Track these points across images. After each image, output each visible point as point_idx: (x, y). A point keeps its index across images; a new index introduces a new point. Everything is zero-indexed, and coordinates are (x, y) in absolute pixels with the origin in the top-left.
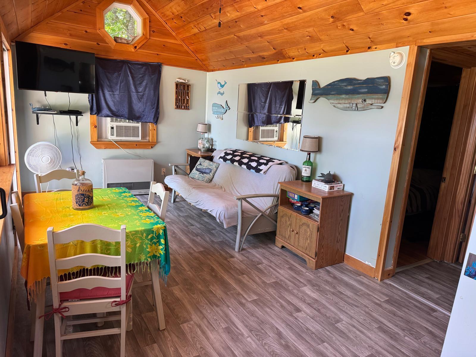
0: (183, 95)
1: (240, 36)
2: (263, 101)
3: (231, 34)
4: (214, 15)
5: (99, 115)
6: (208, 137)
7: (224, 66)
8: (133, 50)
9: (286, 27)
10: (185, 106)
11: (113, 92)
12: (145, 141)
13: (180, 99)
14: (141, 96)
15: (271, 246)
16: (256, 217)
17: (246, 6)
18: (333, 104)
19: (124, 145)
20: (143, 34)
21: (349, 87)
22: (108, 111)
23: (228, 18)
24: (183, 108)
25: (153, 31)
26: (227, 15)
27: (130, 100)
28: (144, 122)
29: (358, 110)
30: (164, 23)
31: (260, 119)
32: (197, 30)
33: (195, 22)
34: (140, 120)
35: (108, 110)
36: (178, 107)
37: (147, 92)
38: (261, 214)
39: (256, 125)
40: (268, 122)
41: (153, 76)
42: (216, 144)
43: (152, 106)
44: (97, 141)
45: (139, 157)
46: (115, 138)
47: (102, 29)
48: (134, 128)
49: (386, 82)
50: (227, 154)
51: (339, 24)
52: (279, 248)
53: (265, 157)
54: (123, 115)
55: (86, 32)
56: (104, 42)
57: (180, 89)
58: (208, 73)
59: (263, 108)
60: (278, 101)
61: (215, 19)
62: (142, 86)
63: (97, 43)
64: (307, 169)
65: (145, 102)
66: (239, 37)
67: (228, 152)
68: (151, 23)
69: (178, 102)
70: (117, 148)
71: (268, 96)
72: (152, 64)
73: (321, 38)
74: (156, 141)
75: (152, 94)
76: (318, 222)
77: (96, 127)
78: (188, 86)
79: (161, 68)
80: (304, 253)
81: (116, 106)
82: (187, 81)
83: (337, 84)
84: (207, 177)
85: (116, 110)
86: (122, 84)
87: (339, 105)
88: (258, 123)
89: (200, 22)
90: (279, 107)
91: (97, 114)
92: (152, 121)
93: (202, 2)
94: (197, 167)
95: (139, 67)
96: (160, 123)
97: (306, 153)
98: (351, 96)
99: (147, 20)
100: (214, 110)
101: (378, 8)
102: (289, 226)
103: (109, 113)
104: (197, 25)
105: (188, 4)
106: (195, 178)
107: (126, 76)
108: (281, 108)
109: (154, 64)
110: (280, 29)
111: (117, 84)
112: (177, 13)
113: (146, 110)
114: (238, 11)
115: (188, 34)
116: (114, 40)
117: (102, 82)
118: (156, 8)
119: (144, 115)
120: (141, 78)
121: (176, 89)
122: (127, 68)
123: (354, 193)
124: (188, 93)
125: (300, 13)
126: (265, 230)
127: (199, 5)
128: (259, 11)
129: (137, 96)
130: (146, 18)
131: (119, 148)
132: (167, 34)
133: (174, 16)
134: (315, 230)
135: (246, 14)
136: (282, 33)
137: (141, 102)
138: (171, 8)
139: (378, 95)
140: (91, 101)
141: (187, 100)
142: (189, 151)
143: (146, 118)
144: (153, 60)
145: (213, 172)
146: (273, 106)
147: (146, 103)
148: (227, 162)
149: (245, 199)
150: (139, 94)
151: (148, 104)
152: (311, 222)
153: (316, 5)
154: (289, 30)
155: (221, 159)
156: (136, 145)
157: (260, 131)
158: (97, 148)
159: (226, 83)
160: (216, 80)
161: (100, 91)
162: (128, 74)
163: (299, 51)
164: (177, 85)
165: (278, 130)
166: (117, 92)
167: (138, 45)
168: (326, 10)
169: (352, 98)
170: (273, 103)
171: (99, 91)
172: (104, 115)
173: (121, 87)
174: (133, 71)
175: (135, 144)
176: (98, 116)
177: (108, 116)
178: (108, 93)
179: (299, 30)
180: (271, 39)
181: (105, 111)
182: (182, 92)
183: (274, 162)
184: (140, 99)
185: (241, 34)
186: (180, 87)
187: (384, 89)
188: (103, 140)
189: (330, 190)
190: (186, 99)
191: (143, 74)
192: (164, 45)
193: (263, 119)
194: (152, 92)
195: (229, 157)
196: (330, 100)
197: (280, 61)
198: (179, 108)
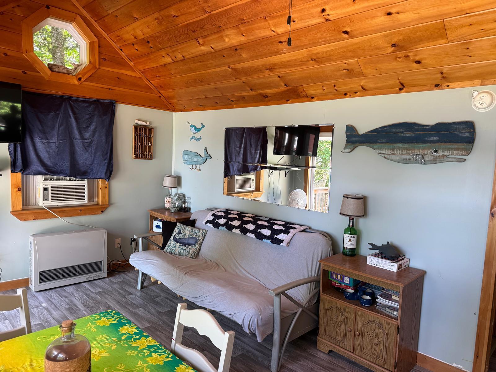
0: (144, 141)
1: (237, 69)
2: (238, 146)
3: (223, 66)
4: (203, 40)
5: (26, 173)
6: (177, 192)
7: (201, 106)
8: (76, 82)
9: (314, 57)
10: (146, 155)
11: (48, 140)
12: (92, 203)
13: (140, 146)
14: (88, 143)
15: (312, 351)
16: (295, 315)
17: (259, 29)
18: (384, 155)
19: (63, 211)
20: (90, 62)
21: (409, 135)
22: (41, 166)
23: (225, 45)
24: (144, 157)
25: (103, 59)
26: (224, 41)
27: (73, 149)
28: (92, 179)
29: (425, 163)
30: (118, 50)
31: (236, 166)
32: (170, 59)
33: (169, 48)
34: (86, 177)
35: (39, 165)
36: (137, 156)
37: (96, 139)
38: (301, 309)
39: (231, 174)
40: (245, 170)
41: (104, 117)
42: (191, 201)
43: (103, 157)
44: (21, 210)
45: (85, 228)
46: (49, 203)
47: (31, 52)
48: (77, 187)
49: (471, 129)
50: (216, 217)
51: (401, 54)
52: (326, 354)
53: (276, 220)
54: (62, 171)
55: (6, 54)
56: (35, 70)
57: (140, 134)
58: (174, 113)
59: (238, 154)
60: (253, 146)
61: (203, 45)
62: (90, 130)
63: (23, 72)
64: (352, 239)
65: (93, 151)
66: (234, 70)
67: (218, 214)
68: (101, 48)
69: (137, 151)
70: (52, 218)
71: (242, 140)
72: (103, 101)
73: (364, 71)
74: (107, 203)
75: (103, 140)
76: (397, 320)
77: (19, 189)
78: (151, 129)
79: (115, 107)
80: (373, 363)
81: (51, 159)
82: (148, 124)
83: (387, 130)
84: (192, 249)
85: (51, 164)
86: (61, 128)
87: (393, 157)
88: (234, 172)
89: (178, 50)
90: (255, 152)
91: (22, 172)
92: (103, 176)
93: (188, 22)
94: (176, 236)
95: (85, 105)
96: (113, 179)
97: (348, 218)
98: (411, 145)
99: (95, 45)
100: (185, 159)
101: (472, 35)
102: (342, 323)
103: (41, 169)
104: (171, 52)
105: (165, 24)
106: (174, 252)
107: (67, 117)
108: (256, 153)
109: (105, 101)
110: (304, 60)
111: (53, 128)
112: (143, 37)
113: (95, 162)
114: (244, 34)
115: (153, 65)
116: (48, 69)
117: (30, 125)
118: (108, 30)
119: (92, 170)
120: (87, 119)
121: (135, 133)
122: (68, 106)
123: (426, 270)
124: (150, 139)
125: (344, 39)
126: (304, 331)
127: (182, 27)
128: (279, 36)
129: (83, 144)
130: (94, 42)
131: (55, 217)
132: (122, 64)
133: (136, 40)
134: (393, 331)
135: (255, 40)
136: (305, 65)
137: (87, 151)
138: (134, 29)
139: (458, 144)
140: (12, 152)
141: (150, 147)
142: (154, 213)
143: (95, 173)
144: (104, 96)
145: (199, 242)
146: (248, 151)
147: (95, 153)
148: (220, 228)
149: (283, 293)
150: (85, 141)
151: (98, 154)
152: (385, 319)
153: (373, 28)
154: (318, 62)
155: (208, 224)
156: (80, 211)
157: (236, 181)
158: (21, 219)
159: (203, 126)
160: (188, 122)
161: (28, 139)
162: (69, 115)
163: (325, 88)
164: (137, 128)
165: (254, 178)
166: (54, 140)
167: (83, 76)
168: (386, 36)
169: (414, 147)
170: (248, 148)
171: (26, 138)
172: (34, 171)
173: (60, 133)
174: (76, 110)
175: (78, 209)
176: (24, 173)
177: (39, 173)
178: (40, 140)
179: (333, 61)
180: (286, 73)
181: (36, 165)
182: (142, 138)
183: (295, 228)
184: (87, 147)
185: (240, 66)
186: (140, 131)
187: (467, 137)
188: (30, 207)
189: (399, 269)
190: (147, 146)
191: (90, 114)
192: (118, 78)
193: (239, 167)
194: (104, 138)
195: (222, 221)
196: (377, 149)
197: (290, 100)
198: (139, 157)
